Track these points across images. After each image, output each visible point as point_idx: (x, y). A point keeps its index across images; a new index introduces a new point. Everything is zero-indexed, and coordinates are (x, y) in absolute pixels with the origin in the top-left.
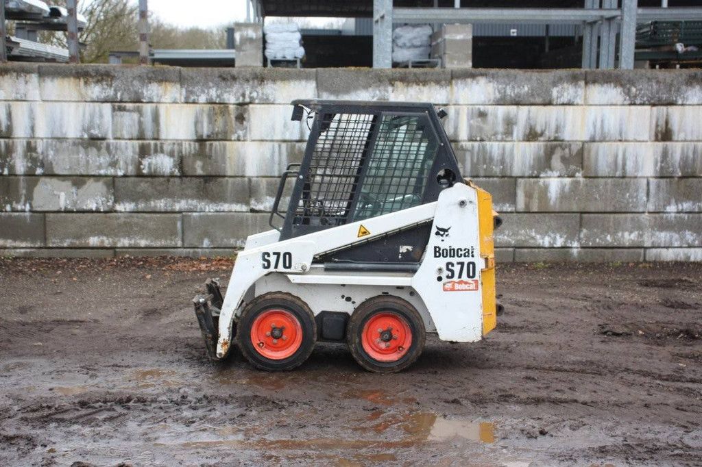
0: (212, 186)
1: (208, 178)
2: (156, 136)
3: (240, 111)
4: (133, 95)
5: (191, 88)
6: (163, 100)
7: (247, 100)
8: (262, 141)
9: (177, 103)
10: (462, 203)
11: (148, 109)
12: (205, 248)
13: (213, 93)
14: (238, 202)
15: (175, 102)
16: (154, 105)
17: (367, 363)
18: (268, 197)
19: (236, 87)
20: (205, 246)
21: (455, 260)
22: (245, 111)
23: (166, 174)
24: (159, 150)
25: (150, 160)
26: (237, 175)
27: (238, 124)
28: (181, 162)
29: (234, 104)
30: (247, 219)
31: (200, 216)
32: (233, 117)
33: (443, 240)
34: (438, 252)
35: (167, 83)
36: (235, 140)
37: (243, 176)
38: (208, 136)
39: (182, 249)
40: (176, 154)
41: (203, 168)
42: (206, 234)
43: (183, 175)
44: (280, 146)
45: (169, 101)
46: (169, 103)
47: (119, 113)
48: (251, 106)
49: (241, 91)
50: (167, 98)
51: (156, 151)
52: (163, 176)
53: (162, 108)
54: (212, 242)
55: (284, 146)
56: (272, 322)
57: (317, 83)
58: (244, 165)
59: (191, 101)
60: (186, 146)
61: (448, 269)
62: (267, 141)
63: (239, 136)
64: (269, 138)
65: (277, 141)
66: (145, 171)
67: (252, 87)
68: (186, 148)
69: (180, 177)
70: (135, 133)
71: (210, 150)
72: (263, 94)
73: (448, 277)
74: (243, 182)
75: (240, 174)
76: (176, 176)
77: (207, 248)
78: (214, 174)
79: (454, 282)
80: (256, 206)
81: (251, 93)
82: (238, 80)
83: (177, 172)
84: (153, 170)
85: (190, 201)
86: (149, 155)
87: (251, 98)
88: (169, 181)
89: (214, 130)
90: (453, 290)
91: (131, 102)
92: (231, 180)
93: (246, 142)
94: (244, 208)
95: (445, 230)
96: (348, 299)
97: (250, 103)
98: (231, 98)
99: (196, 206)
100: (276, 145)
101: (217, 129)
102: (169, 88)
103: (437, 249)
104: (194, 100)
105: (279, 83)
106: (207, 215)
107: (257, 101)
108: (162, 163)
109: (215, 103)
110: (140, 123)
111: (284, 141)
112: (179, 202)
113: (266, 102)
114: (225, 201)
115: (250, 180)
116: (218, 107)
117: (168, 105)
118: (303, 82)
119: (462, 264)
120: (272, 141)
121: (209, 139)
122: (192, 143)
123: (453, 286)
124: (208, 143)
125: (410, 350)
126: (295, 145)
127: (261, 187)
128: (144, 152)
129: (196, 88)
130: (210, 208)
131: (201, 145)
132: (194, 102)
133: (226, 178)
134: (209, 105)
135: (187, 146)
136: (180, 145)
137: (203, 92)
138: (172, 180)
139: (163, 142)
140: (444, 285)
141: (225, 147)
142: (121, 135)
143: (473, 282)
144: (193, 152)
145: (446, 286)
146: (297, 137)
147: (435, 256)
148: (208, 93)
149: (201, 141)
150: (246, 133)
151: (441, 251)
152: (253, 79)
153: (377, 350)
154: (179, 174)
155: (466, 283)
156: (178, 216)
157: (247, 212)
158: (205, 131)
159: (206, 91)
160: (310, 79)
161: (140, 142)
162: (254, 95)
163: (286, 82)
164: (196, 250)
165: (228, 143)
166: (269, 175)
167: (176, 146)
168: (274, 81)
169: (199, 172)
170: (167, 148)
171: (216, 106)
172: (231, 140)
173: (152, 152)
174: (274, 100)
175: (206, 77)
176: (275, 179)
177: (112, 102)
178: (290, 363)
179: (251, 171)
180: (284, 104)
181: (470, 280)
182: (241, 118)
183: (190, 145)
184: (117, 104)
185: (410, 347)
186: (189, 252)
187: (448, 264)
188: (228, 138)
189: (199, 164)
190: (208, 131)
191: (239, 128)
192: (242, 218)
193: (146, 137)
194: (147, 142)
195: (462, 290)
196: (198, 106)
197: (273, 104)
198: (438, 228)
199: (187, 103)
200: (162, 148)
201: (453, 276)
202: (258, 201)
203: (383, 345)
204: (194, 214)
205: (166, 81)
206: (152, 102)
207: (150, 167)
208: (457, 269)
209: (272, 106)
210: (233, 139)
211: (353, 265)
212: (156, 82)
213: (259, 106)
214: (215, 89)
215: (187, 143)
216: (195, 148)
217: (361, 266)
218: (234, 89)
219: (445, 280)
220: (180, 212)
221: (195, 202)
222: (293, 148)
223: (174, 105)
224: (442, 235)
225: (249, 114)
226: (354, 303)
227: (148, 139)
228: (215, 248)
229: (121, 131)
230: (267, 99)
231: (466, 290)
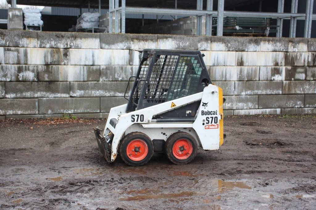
0: (52, 86)
1: (50, 82)
2: (26, 63)
3: (65, 52)
4: (14, 44)
5: (42, 41)
6: (29, 46)
7: (69, 47)
8: (76, 65)
9: (36, 48)
10: (213, 93)
11: (22, 50)
12: (49, 114)
13: (53, 43)
14: (64, 93)
15: (35, 47)
16: (25, 48)
17: (175, 161)
18: (78, 91)
19: (64, 41)
20: (49, 113)
21: (210, 116)
22: (68, 51)
23: (31, 80)
24: (27, 69)
25: (23, 74)
26: (64, 80)
27: (64, 57)
28: (38, 75)
29: (63, 48)
30: (69, 101)
31: (47, 100)
32: (62, 54)
33: (205, 108)
34: (203, 113)
35: (31, 38)
36: (63, 65)
37: (67, 81)
38: (51, 63)
39: (38, 115)
40: (35, 71)
41: (48, 77)
42: (49, 108)
43: (39, 81)
44: (83, 68)
45: (32, 46)
46: (32, 47)
47: (8, 52)
48: (70, 49)
49: (66, 43)
50: (31, 45)
51: (26, 70)
52: (29, 81)
53: (29, 50)
54: (52, 111)
55: (85, 67)
56: (135, 145)
57: (100, 40)
58: (67, 76)
59: (42, 46)
60: (40, 67)
61: (207, 120)
62: (78, 65)
63: (65, 63)
64: (78, 64)
65: (82, 65)
66: (20, 79)
67: (71, 41)
68: (40, 68)
69: (37, 82)
70: (16, 62)
71: (52, 69)
72: (76, 44)
73: (207, 123)
74: (67, 83)
75: (66, 80)
76: (35, 81)
77: (50, 114)
78: (53, 80)
79: (209, 125)
80: (73, 94)
81: (70, 43)
82: (64, 37)
83: (36, 79)
84: (24, 79)
85: (42, 93)
86: (23, 71)
87: (70, 46)
88: (32, 83)
89: (53, 60)
90: (209, 128)
91: (13, 47)
92: (61, 83)
93: (68, 66)
94: (67, 96)
95: (206, 104)
96: (164, 134)
97: (70, 48)
98: (61, 46)
99: (45, 95)
100: (82, 67)
101: (54, 60)
102: (32, 41)
103: (203, 112)
104: (44, 46)
105: (83, 39)
106: (50, 99)
107: (73, 47)
108: (29, 75)
109: (54, 48)
110: (18, 57)
111: (86, 65)
112: (37, 93)
113: (77, 47)
114: (58, 92)
115: (70, 83)
116: (55, 50)
117: (32, 48)
118: (94, 39)
119: (212, 118)
120: (80, 65)
121: (51, 64)
122: (43, 66)
123: (209, 127)
124: (50, 66)
125: (192, 154)
126: (90, 67)
127: (75, 86)
128: (20, 70)
129: (45, 41)
130: (52, 96)
131: (47, 67)
132: (44, 47)
133: (59, 82)
134: (51, 49)
135: (41, 67)
136: (37, 67)
137: (48, 43)
138: (33, 83)
139: (29, 65)
140: (205, 126)
141: (58, 68)
142: (9, 62)
143: (217, 125)
144: (43, 70)
145: (206, 127)
146: (91, 63)
147: (202, 115)
148: (51, 43)
149: (47, 65)
150: (68, 61)
151: (204, 113)
152: (71, 37)
153: (178, 155)
154: (37, 80)
155: (214, 125)
156: (37, 99)
157: (69, 97)
158: (49, 60)
159: (50, 42)
160: (97, 38)
161: (18, 65)
162: (72, 44)
163: (87, 39)
164: (45, 115)
165: (60, 66)
166: (79, 80)
167: (35, 68)
168: (81, 38)
169: (47, 79)
170: (31, 68)
171: (54, 49)
172: (61, 65)
173: (24, 70)
174: (81, 47)
175: (49, 36)
176: (82, 82)
177: (4, 47)
178: (143, 162)
179: (71, 78)
180: (85, 49)
181: (215, 124)
182: (66, 55)
183: (42, 67)
184: (6, 48)
185: (192, 153)
186: (42, 116)
187: (207, 118)
188: (60, 64)
189: (46, 75)
190: (50, 60)
191: (65, 59)
192: (66, 100)
193: (21, 63)
194: (22, 65)
195: (212, 128)
196: (46, 49)
197: (80, 48)
198: (203, 103)
199: (40, 47)
200: (28, 68)
201: (209, 123)
202: (74, 92)
203: (180, 153)
204: (44, 98)
205: (31, 37)
206: (24, 47)
207: (23, 77)
208: (210, 120)
209: (80, 49)
210: (62, 64)
211: (169, 119)
212: (26, 38)
213: (74, 49)
214: (53, 41)
215: (41, 66)
216: (44, 68)
217: (172, 119)
218: (63, 42)
219: (205, 124)
220: (37, 98)
221: (44, 93)
222: (89, 68)
223: (34, 48)
224: (205, 106)
225: (69, 53)
226: (166, 135)
227: (22, 64)
228: (53, 114)
229: (9, 60)
230: (78, 46)
231: (214, 128)
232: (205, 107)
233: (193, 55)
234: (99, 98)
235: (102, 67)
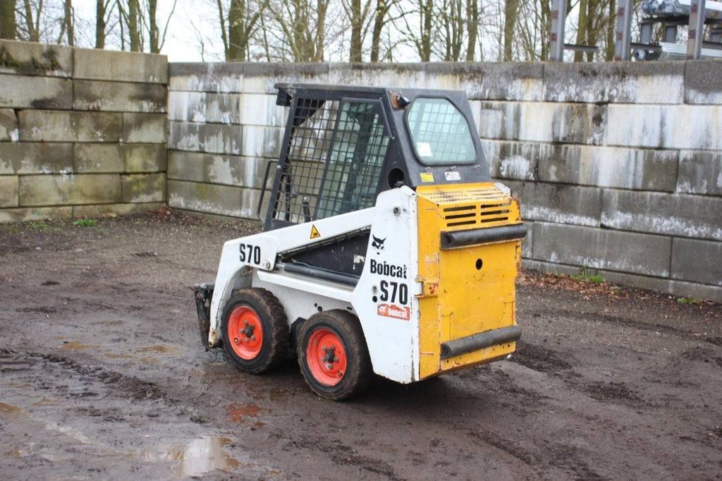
0: (564, 194)
1: (561, 185)
2: (516, 137)
3: (597, 112)
4: (499, 93)
5: (552, 85)
6: (525, 98)
7: (606, 99)
8: (619, 146)
9: (537, 101)
10: (396, 211)
11: (511, 106)
12: (552, 263)
13: (573, 90)
14: (588, 215)
15: (535, 100)
16: (516, 103)
18: (619, 213)
19: (596, 82)
20: (552, 260)
21: (389, 279)
22: (604, 111)
23: (522, 178)
24: (517, 152)
25: (508, 162)
26: (589, 184)
27: (595, 125)
28: (536, 167)
29: (593, 103)
30: (596, 236)
31: (550, 227)
32: (590, 117)
33: (378, 253)
34: (375, 268)
35: (530, 80)
36: (590, 144)
37: (596, 186)
38: (564, 138)
39: (530, 261)
40: (532, 157)
41: (557, 174)
42: (554, 247)
43: (538, 181)
44: (636, 153)
45: (530, 99)
46: (531, 101)
47: (486, 111)
48: (610, 105)
49: (600, 89)
50: (528, 97)
51: (515, 153)
52: (520, 180)
53: (524, 106)
54: (559, 256)
55: (641, 153)
56: (245, 318)
57: (684, 79)
58: (597, 173)
59: (550, 99)
60: (542, 148)
61: (383, 289)
62: (623, 146)
63: (594, 140)
64: (625, 143)
65: (635, 147)
66: (504, 174)
67: (613, 83)
68: (542, 151)
69: (535, 182)
70: (498, 133)
71: (565, 154)
72: (623, 92)
73: (382, 298)
74: (595, 193)
75: (592, 184)
76: (530, 181)
77: (555, 263)
78: (566, 181)
79: (388, 306)
80: (606, 222)
81: (610, 91)
82: (599, 75)
83: (532, 177)
84: (510, 173)
85: (542, 209)
86: (509, 156)
87: (611, 96)
88: (524, 185)
89: (570, 131)
90: (386, 315)
91: (497, 100)
92: (582, 189)
93: (601, 148)
94: (594, 223)
95: (381, 242)
96: (320, 309)
97: (609, 102)
98: (590, 97)
99: (547, 216)
100: (633, 151)
101: (573, 131)
102: (531, 84)
103: (374, 264)
104: (554, 98)
105: (642, 79)
106: (557, 227)
107: (616, 100)
108: (519, 166)
109: (573, 102)
110: (503, 122)
111: (642, 148)
112: (532, 209)
113: (626, 101)
114: (575, 213)
115: (602, 191)
116: (577, 105)
117: (529, 103)
118: (669, 78)
119: (395, 284)
120: (629, 147)
121: (566, 142)
122: (549, 146)
123: (387, 310)
124: (564, 146)
125: (345, 377)
126: (653, 153)
127: (613, 200)
128: (504, 153)
129: (557, 85)
130: (560, 219)
131: (556, 148)
132: (553, 101)
133: (579, 187)
134: (568, 104)
135: (544, 149)
136: (537, 147)
137: (563, 89)
138: (527, 184)
139: (521, 143)
140: (379, 307)
141: (579, 151)
142: (486, 134)
143: (405, 309)
144: (548, 156)
145: (380, 309)
146: (655, 143)
147: (372, 272)
148: (568, 90)
149: (557, 143)
150: (603, 135)
151: (377, 266)
152: (614, 74)
154: (533, 179)
155: (398, 309)
156: (530, 224)
157: (597, 227)
158: (562, 133)
159: (566, 88)
160: (677, 74)
161: (502, 142)
162: (614, 92)
163: (650, 78)
164: (544, 263)
165: (582, 147)
166: (623, 186)
167: (533, 148)
168: (636, 76)
169: (553, 178)
170: (525, 150)
171: (574, 105)
172: (586, 144)
173: (511, 153)
174: (635, 99)
175: (567, 72)
176: (630, 192)
177: (481, 100)
179: (604, 181)
180: (646, 104)
181: (401, 306)
182: (598, 120)
183: (546, 147)
184: (485, 102)
185: (345, 374)
186: (537, 265)
187: (383, 282)
188: (584, 142)
189: (553, 169)
190: (565, 132)
191: (595, 131)
192: (591, 234)
193: (507, 137)
194: (508, 142)
195: (395, 317)
196: (557, 104)
197: (633, 103)
198: (374, 238)
199: (547, 101)
200: (520, 149)
201: (386, 299)
202: (609, 216)
203: (326, 366)
204: (545, 224)
205: (529, 78)
206: (516, 100)
207: (508, 170)
208: (390, 289)
209: (633, 106)
210: (588, 143)
212: (520, 78)
213: (617, 106)
214: (574, 86)
215: (544, 145)
216: (551, 151)
218: (594, 86)
219: (379, 301)
220: (532, 220)
221: (546, 211)
222: (651, 156)
223: (534, 103)
224: (378, 247)
225: (607, 116)
227: (509, 140)
228: (561, 264)
229: (486, 130)
230: (627, 97)
231: (398, 317)
232: (377, 250)
233: (369, 100)
234: (669, 238)
235: (683, 155)
